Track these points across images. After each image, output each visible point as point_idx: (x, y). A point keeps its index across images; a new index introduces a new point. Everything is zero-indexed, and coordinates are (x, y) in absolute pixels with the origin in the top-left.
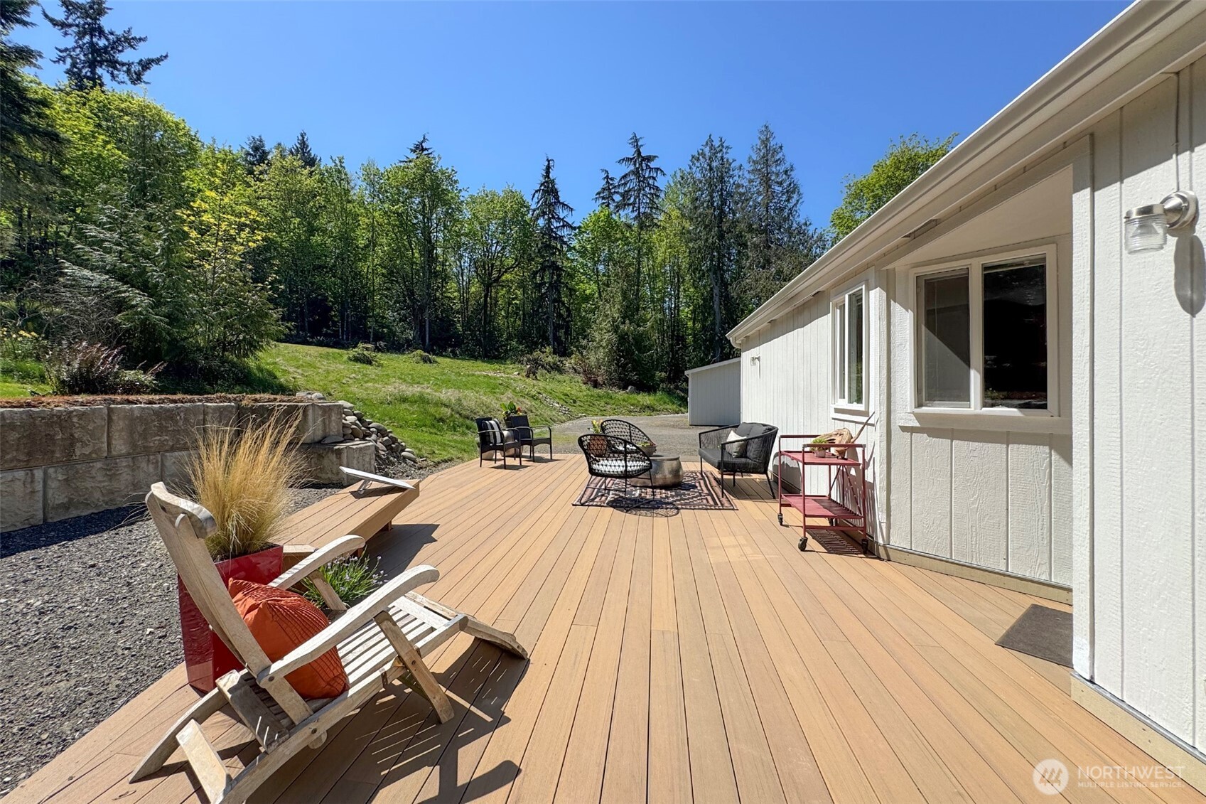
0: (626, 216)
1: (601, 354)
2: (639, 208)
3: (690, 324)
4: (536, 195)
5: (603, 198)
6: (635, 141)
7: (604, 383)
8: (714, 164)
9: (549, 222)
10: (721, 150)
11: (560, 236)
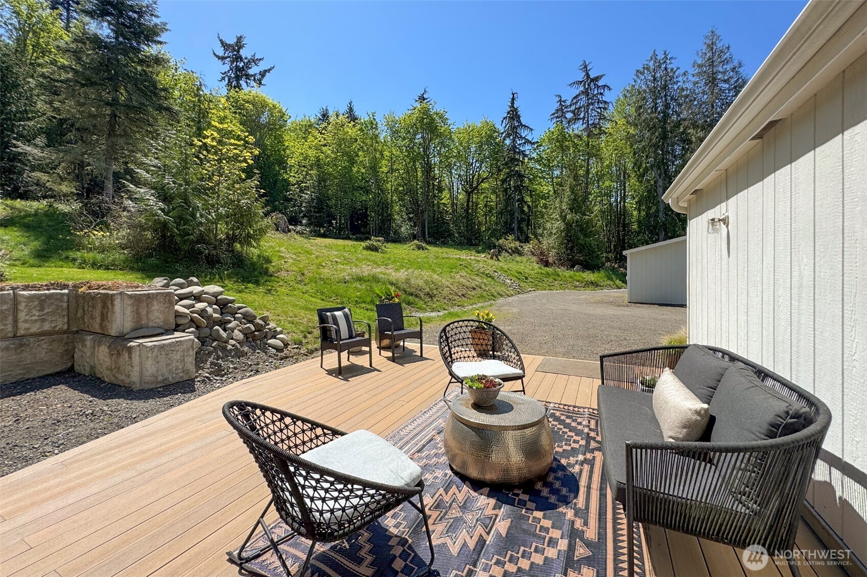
0: (578, 128)
1: (551, 241)
2: (588, 121)
3: (635, 213)
4: (504, 121)
5: (557, 117)
6: (585, 67)
7: (555, 263)
8: (658, 75)
9: (514, 140)
10: (665, 62)
11: (522, 151)
